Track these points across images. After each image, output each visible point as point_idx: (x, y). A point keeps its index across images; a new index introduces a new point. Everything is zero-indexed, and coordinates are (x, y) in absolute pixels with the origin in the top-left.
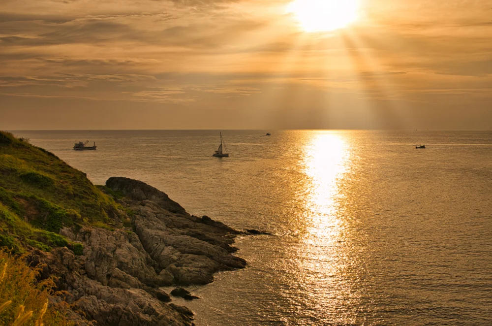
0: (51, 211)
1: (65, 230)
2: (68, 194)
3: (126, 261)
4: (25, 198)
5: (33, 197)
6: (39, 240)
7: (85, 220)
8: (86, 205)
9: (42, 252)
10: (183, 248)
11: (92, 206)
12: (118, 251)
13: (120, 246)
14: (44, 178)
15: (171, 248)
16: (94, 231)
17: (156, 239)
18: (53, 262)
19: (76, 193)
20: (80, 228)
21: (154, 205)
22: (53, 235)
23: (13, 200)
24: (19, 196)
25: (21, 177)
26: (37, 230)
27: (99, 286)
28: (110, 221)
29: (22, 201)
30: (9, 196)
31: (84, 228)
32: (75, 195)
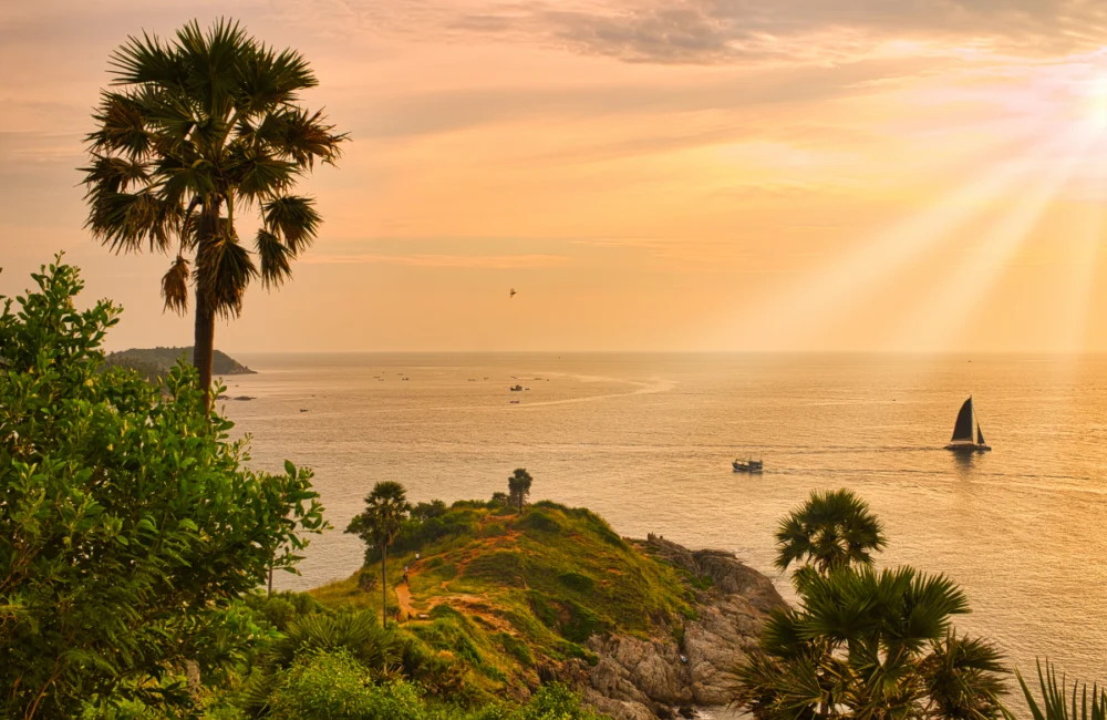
0: (583, 617)
1: (594, 638)
2: (607, 598)
3: (647, 674)
4: (560, 603)
5: (568, 601)
6: (558, 650)
7: (619, 628)
8: (626, 610)
9: (554, 661)
10: (720, 665)
11: (633, 611)
12: (642, 664)
13: (646, 659)
14: (585, 579)
15: (708, 663)
16: (623, 641)
17: (696, 652)
18: (562, 672)
19: (617, 595)
20: (610, 636)
21: (742, 601)
22: (572, 646)
23: (548, 604)
24: (555, 601)
25: (560, 577)
26: (561, 640)
27: (599, 696)
28: (651, 628)
29: (556, 605)
30: (544, 601)
31: (614, 637)
32: (615, 599)
